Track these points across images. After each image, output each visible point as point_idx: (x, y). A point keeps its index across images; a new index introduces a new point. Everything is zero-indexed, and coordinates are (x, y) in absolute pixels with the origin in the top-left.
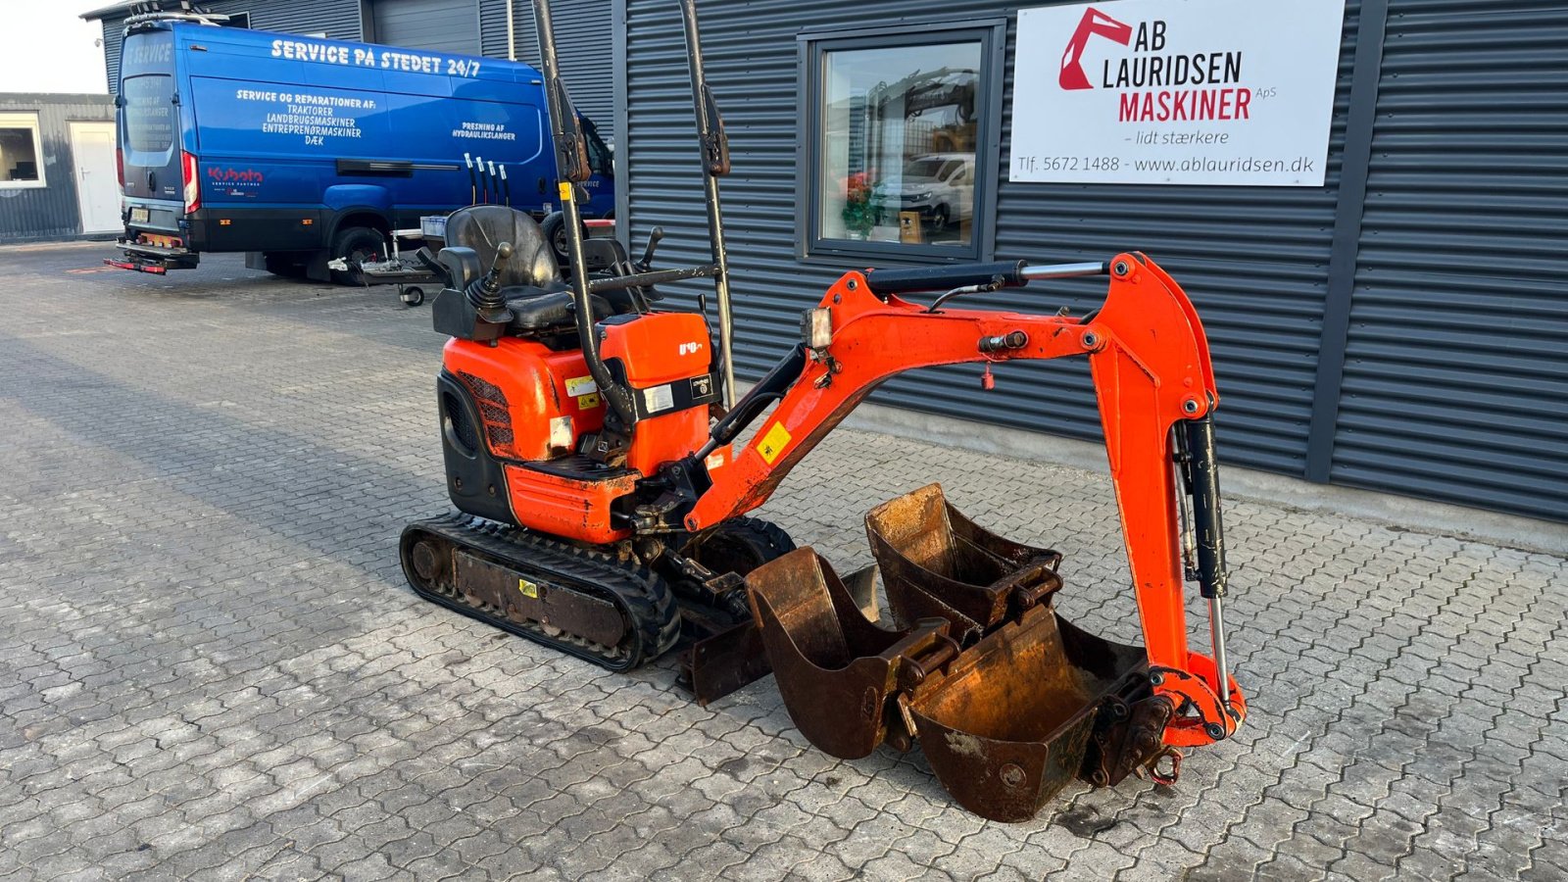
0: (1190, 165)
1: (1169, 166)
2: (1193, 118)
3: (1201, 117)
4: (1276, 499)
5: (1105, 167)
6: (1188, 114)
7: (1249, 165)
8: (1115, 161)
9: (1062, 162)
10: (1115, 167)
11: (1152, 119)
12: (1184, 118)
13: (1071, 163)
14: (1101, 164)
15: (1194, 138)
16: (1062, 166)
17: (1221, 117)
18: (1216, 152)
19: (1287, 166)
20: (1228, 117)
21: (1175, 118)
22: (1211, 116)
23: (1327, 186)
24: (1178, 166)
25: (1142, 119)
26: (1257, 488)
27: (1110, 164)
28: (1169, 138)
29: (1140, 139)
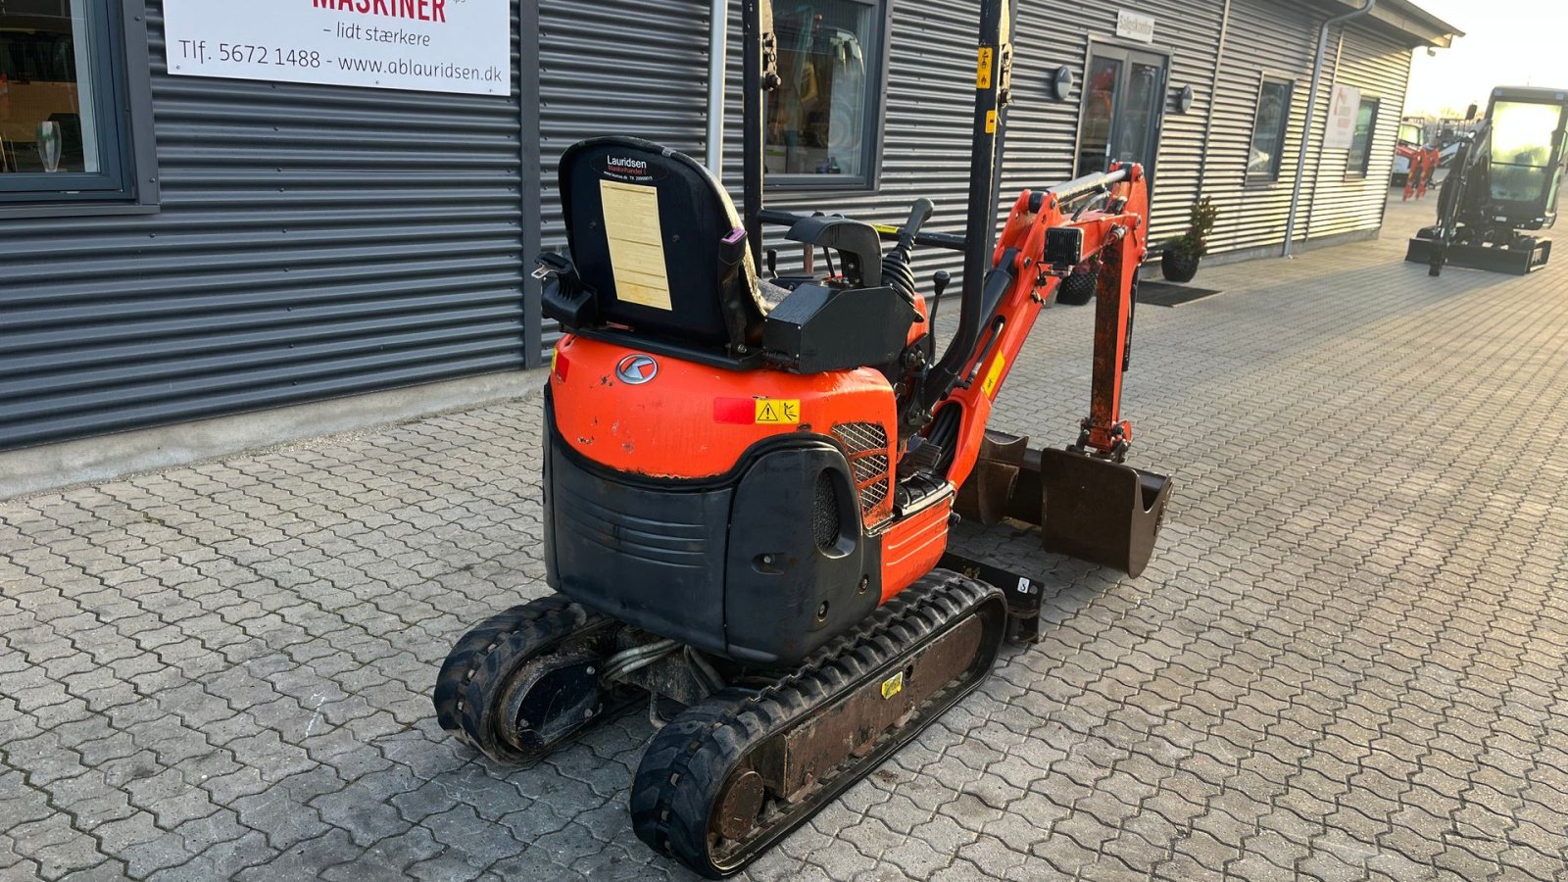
0: (398, 68)
1: (376, 66)
2: (394, 14)
3: (402, 15)
5: (303, 62)
6: (389, 11)
7: (451, 72)
8: (315, 55)
9: (246, 52)
10: (315, 63)
11: (351, 9)
12: (386, 13)
13: (258, 54)
14: (297, 58)
15: (398, 36)
16: (246, 58)
17: (421, 17)
18: (418, 54)
19: (482, 75)
20: (427, 18)
21: (376, 12)
22: (412, 16)
23: (513, 95)
24: (385, 67)
25: (341, 8)
27: (309, 58)
28: (372, 33)
29: (341, 31)
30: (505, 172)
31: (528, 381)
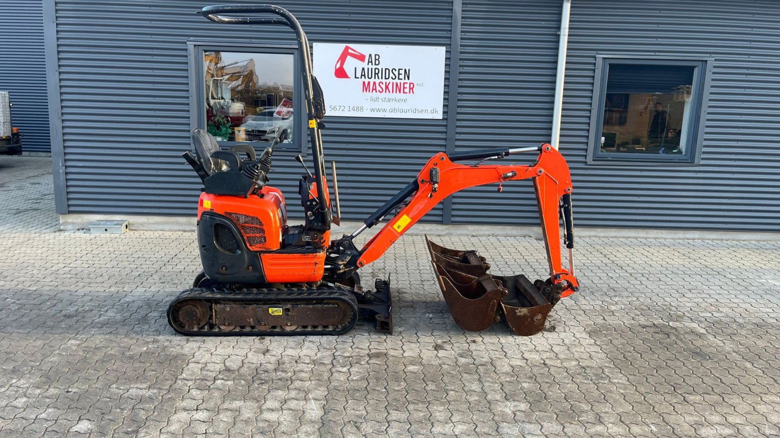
0: (393, 110)
1: (384, 110)
2: (393, 92)
3: (396, 92)
4: (431, 233)
5: (358, 110)
6: (391, 91)
7: (415, 111)
8: (362, 108)
9: (338, 108)
10: (362, 110)
11: (376, 92)
12: (389, 92)
13: (342, 108)
14: (355, 109)
15: (394, 100)
16: (338, 109)
17: (404, 92)
18: (402, 106)
19: (429, 111)
20: (406, 93)
21: (386, 92)
22: (400, 92)
23: (443, 119)
24: (388, 110)
25: (372, 92)
26: (424, 230)
27: (360, 109)
28: (384, 99)
29: (372, 99)
30: (439, 147)
31: (447, 229)
